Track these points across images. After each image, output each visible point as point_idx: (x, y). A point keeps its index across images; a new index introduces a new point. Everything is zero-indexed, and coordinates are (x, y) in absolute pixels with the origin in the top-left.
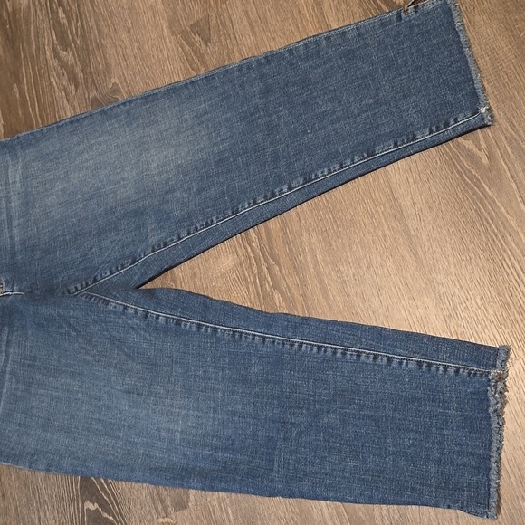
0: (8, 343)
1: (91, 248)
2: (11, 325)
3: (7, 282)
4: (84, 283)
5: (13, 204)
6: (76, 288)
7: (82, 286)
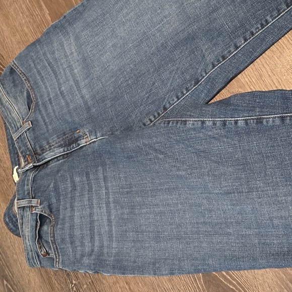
0: (105, 179)
1: (154, 84)
2: (103, 164)
3: (90, 132)
4: (156, 114)
5: (76, 71)
6: (150, 120)
7: (155, 117)
